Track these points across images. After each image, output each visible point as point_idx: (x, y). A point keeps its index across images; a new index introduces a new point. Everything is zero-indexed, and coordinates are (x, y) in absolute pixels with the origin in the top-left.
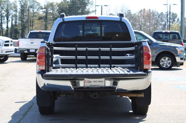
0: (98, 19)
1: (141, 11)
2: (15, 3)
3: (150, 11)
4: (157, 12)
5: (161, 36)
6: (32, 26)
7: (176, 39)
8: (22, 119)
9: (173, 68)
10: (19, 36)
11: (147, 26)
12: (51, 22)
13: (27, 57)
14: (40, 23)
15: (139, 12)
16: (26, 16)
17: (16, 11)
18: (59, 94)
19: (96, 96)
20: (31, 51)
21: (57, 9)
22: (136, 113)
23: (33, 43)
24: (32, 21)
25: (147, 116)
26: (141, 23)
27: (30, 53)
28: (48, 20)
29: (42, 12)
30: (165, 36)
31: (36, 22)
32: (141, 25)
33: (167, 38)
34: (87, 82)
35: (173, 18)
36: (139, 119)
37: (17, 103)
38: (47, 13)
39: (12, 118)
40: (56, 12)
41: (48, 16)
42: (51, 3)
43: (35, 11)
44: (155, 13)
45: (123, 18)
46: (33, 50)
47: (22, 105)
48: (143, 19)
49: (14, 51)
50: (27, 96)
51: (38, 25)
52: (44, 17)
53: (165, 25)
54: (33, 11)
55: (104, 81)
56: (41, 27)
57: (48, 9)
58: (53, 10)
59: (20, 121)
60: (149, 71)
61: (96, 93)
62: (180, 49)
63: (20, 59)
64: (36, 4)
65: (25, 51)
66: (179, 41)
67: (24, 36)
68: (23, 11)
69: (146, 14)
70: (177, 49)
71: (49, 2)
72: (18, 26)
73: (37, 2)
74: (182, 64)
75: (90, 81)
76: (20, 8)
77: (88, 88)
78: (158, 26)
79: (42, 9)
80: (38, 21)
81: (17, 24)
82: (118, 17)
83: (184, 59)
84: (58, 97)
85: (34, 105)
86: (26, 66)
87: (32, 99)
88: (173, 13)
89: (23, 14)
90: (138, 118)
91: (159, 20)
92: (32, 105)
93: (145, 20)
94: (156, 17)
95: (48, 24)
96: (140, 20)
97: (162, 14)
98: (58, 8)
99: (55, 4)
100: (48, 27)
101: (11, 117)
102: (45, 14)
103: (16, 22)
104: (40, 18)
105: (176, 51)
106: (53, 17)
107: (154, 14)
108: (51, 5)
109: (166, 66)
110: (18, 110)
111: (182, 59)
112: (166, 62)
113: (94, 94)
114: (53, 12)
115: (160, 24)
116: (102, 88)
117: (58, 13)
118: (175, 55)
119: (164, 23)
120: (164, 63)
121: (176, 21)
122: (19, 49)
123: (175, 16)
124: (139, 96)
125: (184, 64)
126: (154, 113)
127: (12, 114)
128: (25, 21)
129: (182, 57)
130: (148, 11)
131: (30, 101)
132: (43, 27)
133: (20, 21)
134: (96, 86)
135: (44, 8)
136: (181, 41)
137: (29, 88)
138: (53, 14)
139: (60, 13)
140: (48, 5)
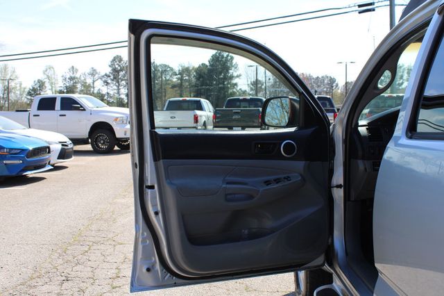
6: (165, 96)
12: (187, 90)
16: (157, 84)
21: (194, 75)
28: (184, 88)
29: (177, 78)
31: (169, 90)
38: (181, 79)
41: (183, 84)
43: (168, 78)
51: (171, 95)
52: (178, 84)
54: (166, 78)
57: (183, 75)
58: (189, 76)
67: (157, 108)
73: (170, 68)
79: (176, 75)
80: (172, 89)
88: (330, 77)
98: (195, 73)
99: (191, 68)
102: (179, 81)
104: (174, 87)
106: (189, 85)
108: (187, 70)
114: (189, 78)
117: (195, 80)
121: (335, 87)
123: (333, 81)
135: (179, 74)
138: (189, 81)
139: (198, 79)
140: (183, 70)
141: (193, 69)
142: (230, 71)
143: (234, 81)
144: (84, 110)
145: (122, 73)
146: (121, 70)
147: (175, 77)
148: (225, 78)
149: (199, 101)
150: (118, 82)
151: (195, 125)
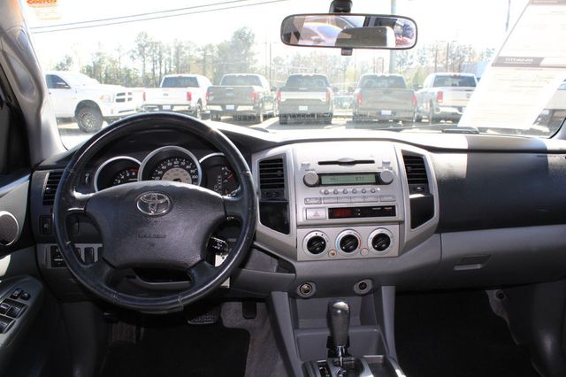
16: (181, 59)
17: (170, 53)
20: (165, 108)
21: (217, 51)
28: (207, 63)
29: (200, 54)
38: (205, 55)
40: (215, 54)
41: (206, 59)
43: (192, 53)
46: (168, 106)
52: (202, 60)
57: (207, 51)
58: (212, 52)
64: (192, 45)
65: (155, 108)
73: (193, 43)
76: (175, 51)
79: (200, 51)
80: (196, 65)
89: (178, 57)
98: (217, 49)
99: (214, 45)
102: (203, 57)
103: (170, 67)
104: (198, 61)
108: (210, 46)
117: (218, 56)
122: (146, 105)
135: (202, 50)
138: (212, 57)
139: (220, 55)
140: (206, 46)
143: (254, 58)
144: (69, 88)
145: (147, 49)
146: (146, 46)
148: (247, 54)
149: (195, 78)
150: (144, 57)
151: (188, 103)
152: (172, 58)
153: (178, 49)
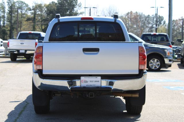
0: (93, 19)
1: (128, 14)
2: (3, 4)
3: (137, 13)
4: (144, 15)
5: (149, 38)
6: (21, 27)
7: (164, 41)
8: (18, 118)
9: (161, 69)
10: (7, 37)
11: (134, 28)
12: (39, 23)
13: (17, 58)
14: (28, 25)
15: (126, 14)
16: (14, 17)
17: (4, 12)
18: (54, 94)
19: (92, 96)
20: (21, 51)
21: (45, 11)
22: (130, 113)
23: (23, 44)
24: (20, 23)
25: (141, 116)
26: (128, 25)
27: (20, 54)
28: (36, 21)
29: (31, 13)
30: (153, 38)
31: (25, 23)
32: (128, 27)
33: (155, 40)
34: (83, 82)
35: (159, 21)
36: (134, 119)
37: (11, 103)
38: (35, 14)
39: (8, 118)
40: (44, 14)
41: (36, 18)
42: (39, 5)
43: (23, 12)
44: (142, 15)
45: (117, 19)
46: (23, 51)
47: (17, 104)
48: (130, 22)
49: (4, 52)
50: (20, 95)
51: (26, 26)
52: (32, 18)
53: (152, 27)
54: (21, 12)
55: (100, 81)
56: (29, 28)
57: (36, 10)
58: (41, 11)
59: (16, 120)
60: (144, 71)
61: (92, 93)
62: (169, 51)
63: (9, 59)
64: (24, 5)
65: (15, 51)
66: (167, 43)
67: (13, 37)
68: (11, 12)
69: (133, 16)
70: (166, 50)
71: (37, 4)
72: (6, 27)
73: (25, 4)
74: (170, 66)
75: (86, 81)
76: (8, 9)
77: (84, 87)
78: (145, 29)
79: (30, 10)
80: (26, 22)
81: (5, 25)
82: (112, 18)
83: (172, 61)
84: (54, 96)
85: (28, 105)
86: (16, 66)
87: (26, 98)
88: (159, 16)
89: (11, 15)
90: (132, 118)
91: (146, 23)
92: (26, 105)
93: (132, 22)
94: (143, 19)
95: (36, 26)
96: (127, 22)
97: (148, 16)
98: (46, 9)
99: (43, 5)
100: (36, 28)
101: (8, 116)
102: (33, 15)
103: (4, 23)
104: (28, 19)
105: (165, 53)
106: (41, 19)
107: (141, 17)
108: (40, 7)
109: (155, 68)
110: (14, 109)
111: (170, 61)
112: (154, 64)
113: (90, 94)
114: (41, 13)
115: (147, 27)
116: (98, 87)
117: (46, 15)
118: (164, 57)
119: (150, 25)
120: (153, 64)
121: (162, 24)
122: (9, 50)
123: (161, 19)
124: (134, 96)
125: (172, 66)
126: (147, 113)
127: (8, 114)
128: (13, 22)
129: (170, 59)
130: (135, 14)
131: (24, 100)
132: (31, 28)
133: (8, 22)
134: (92, 86)
135: (32, 10)
136: (169, 43)
137: (21, 88)
138: (41, 15)
139: (48, 14)
140: (36, 6)
141: (45, 6)
142: (75, 9)
147: (30, 12)
152: (6, 15)
153: (11, 7)
